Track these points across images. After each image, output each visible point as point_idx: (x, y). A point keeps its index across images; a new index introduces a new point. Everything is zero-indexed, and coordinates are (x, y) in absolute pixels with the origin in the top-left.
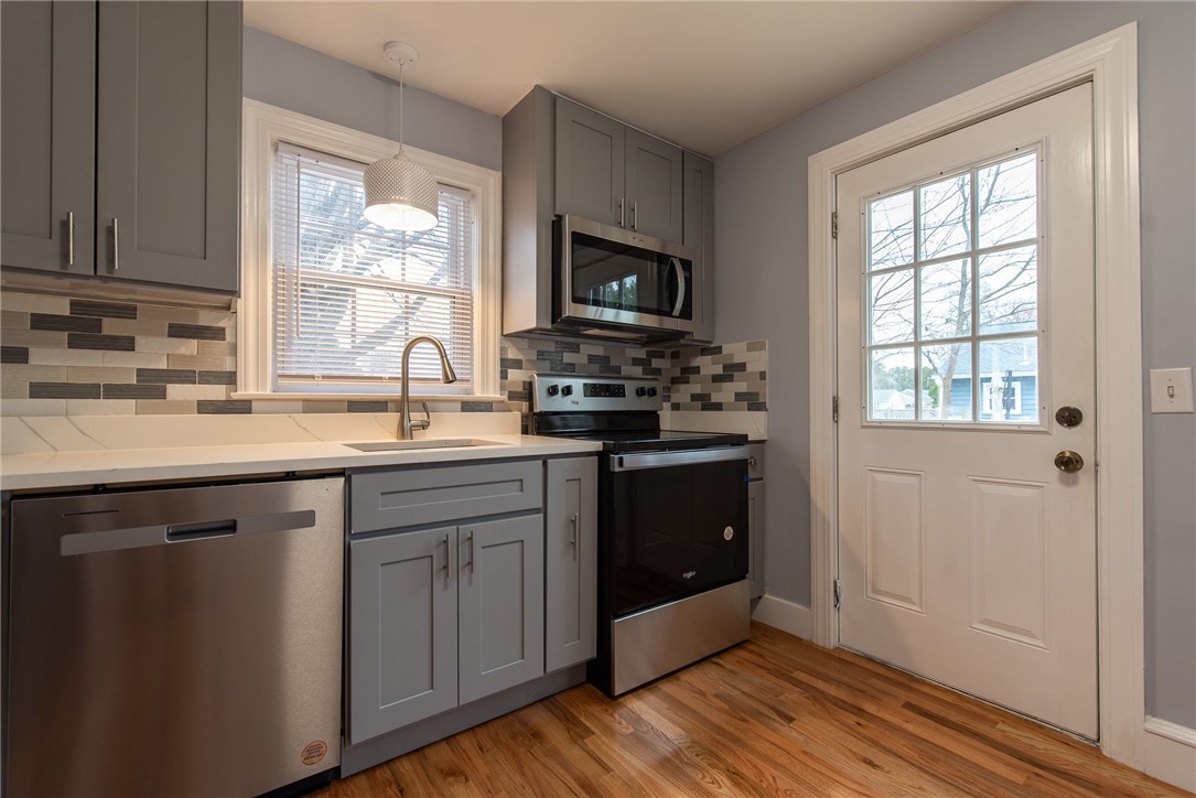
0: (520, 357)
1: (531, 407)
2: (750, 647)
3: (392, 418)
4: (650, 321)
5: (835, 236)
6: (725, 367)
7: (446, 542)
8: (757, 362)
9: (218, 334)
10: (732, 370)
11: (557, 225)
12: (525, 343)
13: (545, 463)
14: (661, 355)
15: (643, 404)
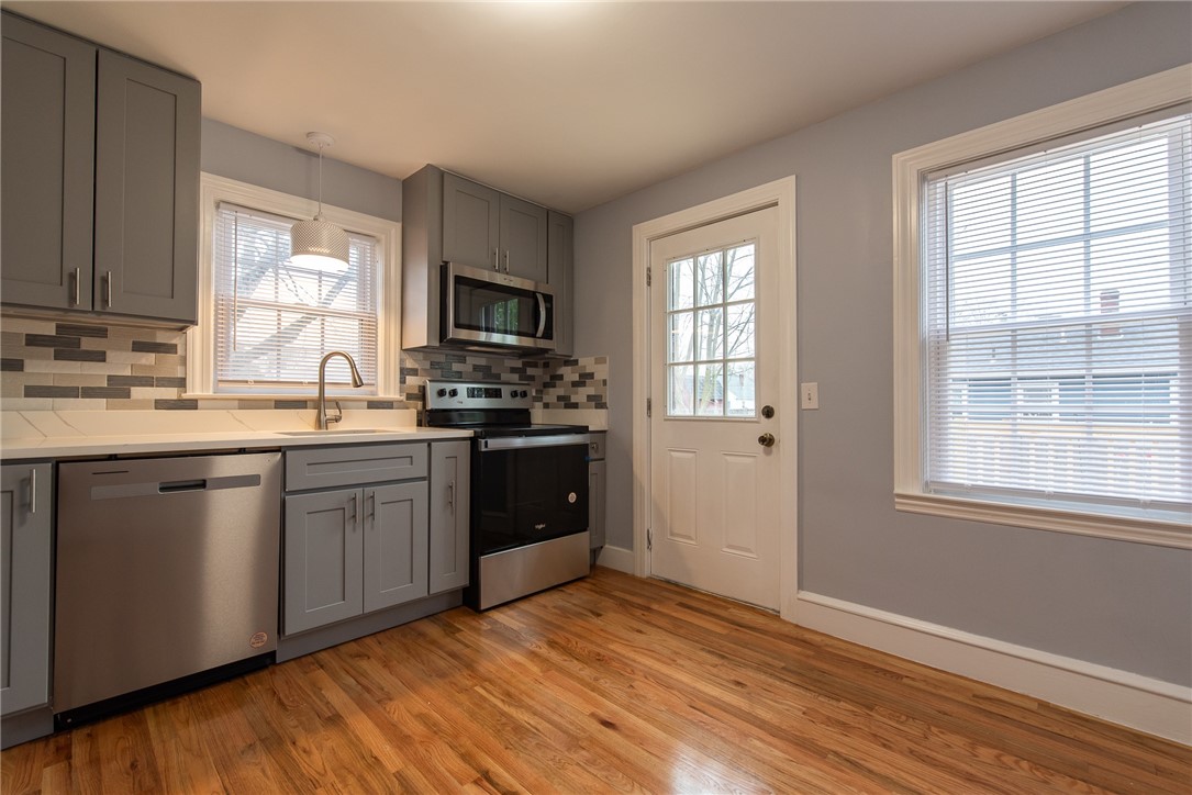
0: (416, 366)
1: (424, 405)
2: (589, 580)
3: (311, 414)
4: (527, 342)
5: (649, 284)
6: (580, 375)
7: (355, 499)
8: (601, 372)
9: (171, 349)
10: (586, 378)
11: (444, 270)
12: (421, 356)
13: (429, 445)
14: (535, 365)
15: (517, 404)
